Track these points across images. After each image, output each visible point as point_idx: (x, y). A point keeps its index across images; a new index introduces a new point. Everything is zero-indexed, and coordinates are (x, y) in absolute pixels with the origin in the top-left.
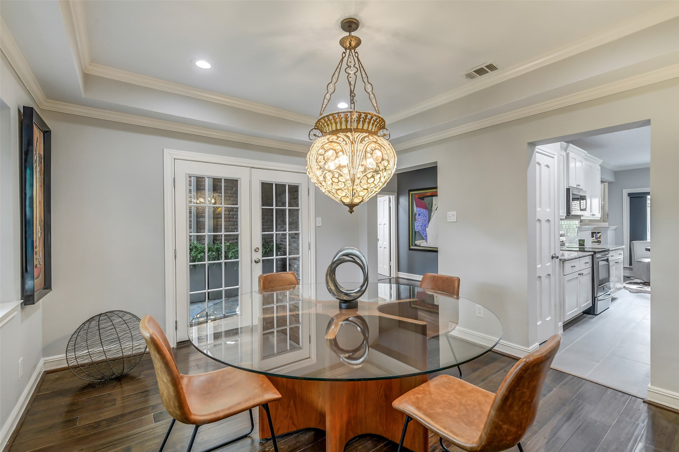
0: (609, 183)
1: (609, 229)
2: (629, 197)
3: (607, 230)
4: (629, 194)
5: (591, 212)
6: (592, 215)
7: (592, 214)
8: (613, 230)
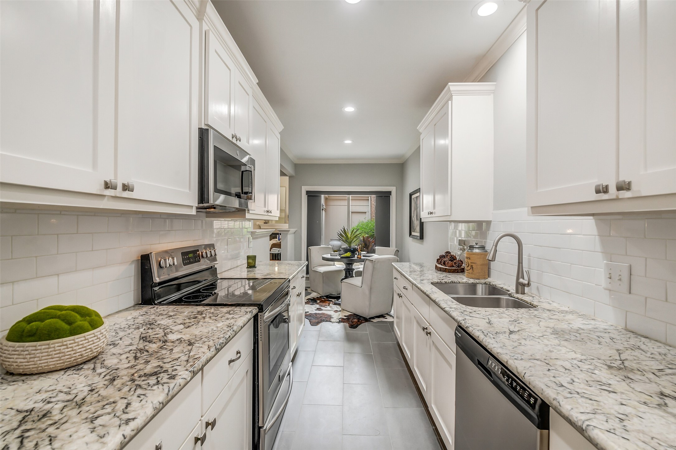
0: (290, 177)
1: (289, 233)
2: (307, 195)
3: (287, 234)
4: (308, 192)
5: (265, 206)
6: (267, 211)
7: (266, 209)
8: (292, 234)
